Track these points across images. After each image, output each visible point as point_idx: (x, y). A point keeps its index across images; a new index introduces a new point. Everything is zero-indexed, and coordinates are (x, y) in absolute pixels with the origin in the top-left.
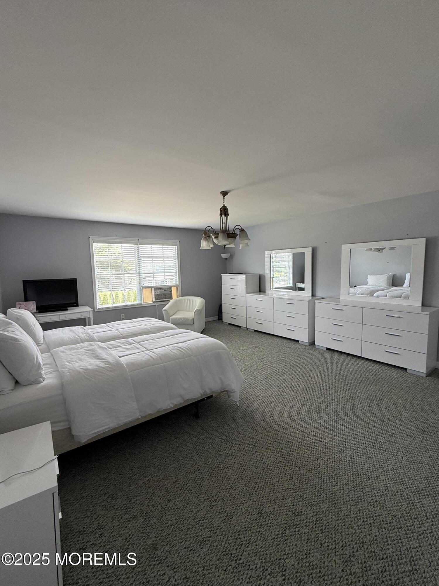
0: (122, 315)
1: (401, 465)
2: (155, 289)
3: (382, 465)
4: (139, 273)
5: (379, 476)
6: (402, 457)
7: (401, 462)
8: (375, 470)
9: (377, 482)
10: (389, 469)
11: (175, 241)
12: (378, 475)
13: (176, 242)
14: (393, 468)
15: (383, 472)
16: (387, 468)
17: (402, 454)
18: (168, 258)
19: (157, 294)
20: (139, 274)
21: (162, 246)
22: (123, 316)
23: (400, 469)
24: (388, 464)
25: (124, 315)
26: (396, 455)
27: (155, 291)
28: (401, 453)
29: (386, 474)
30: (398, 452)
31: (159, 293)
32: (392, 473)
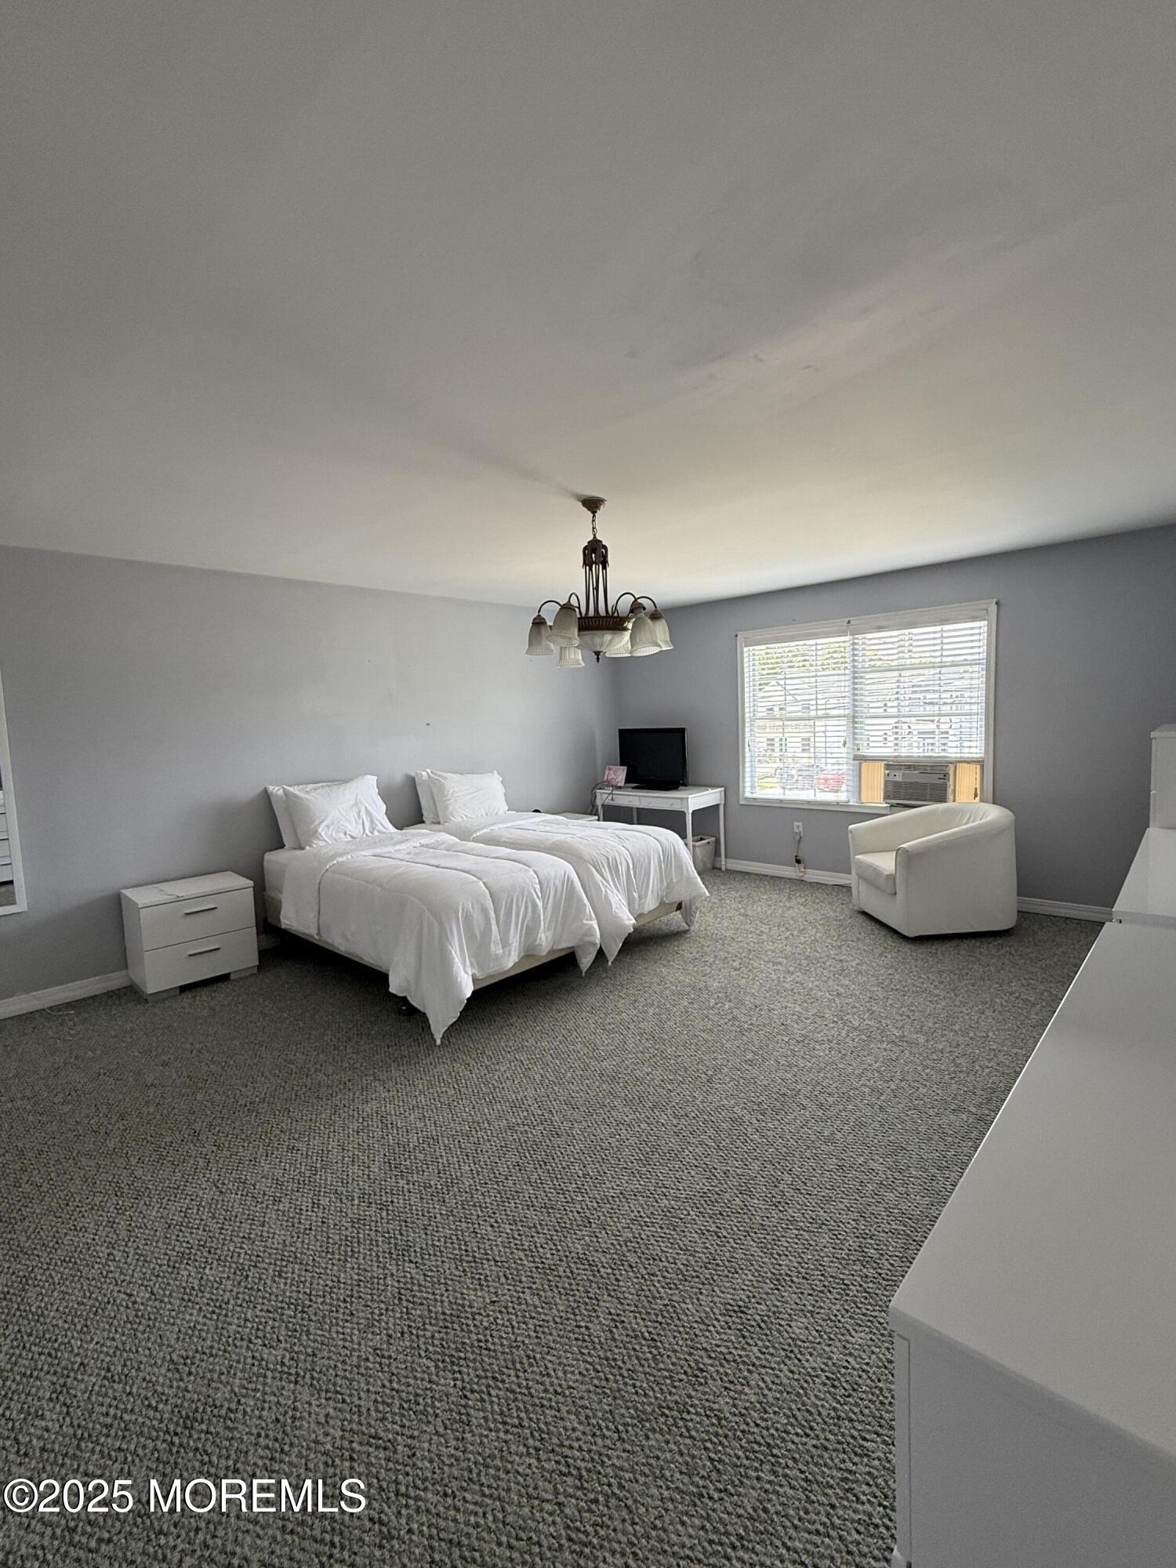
0: (796, 823)
1: (108, 1281)
2: (888, 767)
3: (134, 1241)
4: (854, 717)
5: (112, 1227)
6: (130, 1295)
7: (117, 1285)
8: (130, 1225)
9: (101, 1218)
10: (115, 1252)
11: (982, 604)
12: (115, 1225)
13: (985, 606)
14: (114, 1260)
15: (115, 1236)
16: (121, 1248)
17: (138, 1300)
18: (954, 665)
19: (895, 782)
20: (854, 719)
21: (939, 628)
22: (798, 827)
23: (101, 1273)
24: (131, 1255)
25: (800, 824)
26: (146, 1283)
27: (887, 772)
28: (143, 1297)
29: (107, 1240)
30: (152, 1293)
31: (899, 779)
32: (102, 1252)
